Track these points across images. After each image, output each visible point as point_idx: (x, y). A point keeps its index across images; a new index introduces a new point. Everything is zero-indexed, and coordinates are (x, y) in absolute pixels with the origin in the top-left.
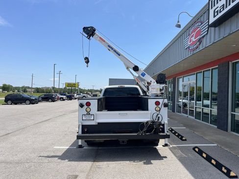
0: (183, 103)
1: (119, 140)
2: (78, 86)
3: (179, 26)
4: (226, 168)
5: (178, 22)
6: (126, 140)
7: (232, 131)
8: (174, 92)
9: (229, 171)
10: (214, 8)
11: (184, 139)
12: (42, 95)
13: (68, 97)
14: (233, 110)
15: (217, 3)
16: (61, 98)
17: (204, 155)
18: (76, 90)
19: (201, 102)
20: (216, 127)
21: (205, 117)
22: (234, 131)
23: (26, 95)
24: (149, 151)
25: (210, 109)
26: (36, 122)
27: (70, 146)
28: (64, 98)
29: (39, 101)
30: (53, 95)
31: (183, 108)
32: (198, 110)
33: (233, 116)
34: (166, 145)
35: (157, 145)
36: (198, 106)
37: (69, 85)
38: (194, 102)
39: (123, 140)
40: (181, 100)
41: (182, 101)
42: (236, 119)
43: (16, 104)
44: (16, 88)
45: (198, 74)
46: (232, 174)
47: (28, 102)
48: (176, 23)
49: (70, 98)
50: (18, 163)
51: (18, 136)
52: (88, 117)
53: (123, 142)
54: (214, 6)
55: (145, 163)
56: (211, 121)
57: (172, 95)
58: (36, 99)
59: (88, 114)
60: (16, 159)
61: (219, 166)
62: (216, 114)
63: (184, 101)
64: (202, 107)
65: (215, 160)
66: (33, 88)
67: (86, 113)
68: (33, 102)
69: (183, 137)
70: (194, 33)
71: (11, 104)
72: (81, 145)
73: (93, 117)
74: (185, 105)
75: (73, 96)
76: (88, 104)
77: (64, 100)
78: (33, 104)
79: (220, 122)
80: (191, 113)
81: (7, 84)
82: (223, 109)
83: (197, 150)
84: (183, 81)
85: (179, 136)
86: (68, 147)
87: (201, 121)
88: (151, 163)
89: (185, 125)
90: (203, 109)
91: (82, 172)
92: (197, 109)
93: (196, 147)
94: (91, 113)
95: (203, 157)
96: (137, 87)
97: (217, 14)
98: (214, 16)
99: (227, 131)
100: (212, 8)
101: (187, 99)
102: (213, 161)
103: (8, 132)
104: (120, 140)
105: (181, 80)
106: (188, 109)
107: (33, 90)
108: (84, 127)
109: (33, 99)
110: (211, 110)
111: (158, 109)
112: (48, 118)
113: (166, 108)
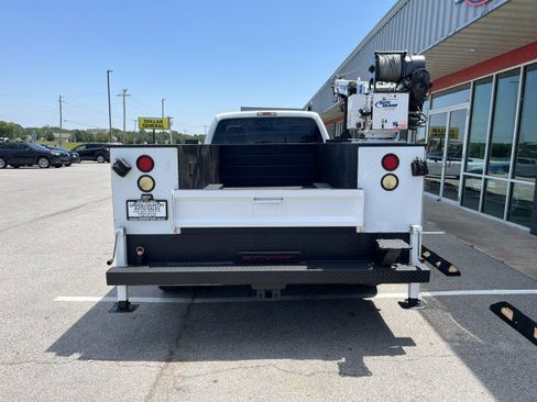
2: (169, 124)
6: (278, 287)
11: (452, 269)
12: (81, 145)
20: (529, 230)
23: (39, 145)
24: (353, 315)
26: (41, 215)
29: (73, 161)
34: (412, 303)
37: (147, 123)
43: (17, 167)
44: (29, 131)
47: (44, 162)
52: (146, 209)
53: (268, 293)
56: (508, 214)
58: (62, 155)
59: (148, 196)
66: (67, 131)
69: (450, 265)
71: (4, 167)
72: (127, 303)
73: (163, 209)
81: (8, 121)
83: (508, 313)
86: (98, 299)
87: (479, 213)
90: (486, 180)
92: (468, 181)
93: (505, 304)
94: (156, 194)
96: (315, 115)
106: (442, 181)
107: (68, 135)
108: (132, 241)
109: (55, 156)
110: (512, 184)
111: (390, 181)
112: (81, 201)
113: (421, 179)
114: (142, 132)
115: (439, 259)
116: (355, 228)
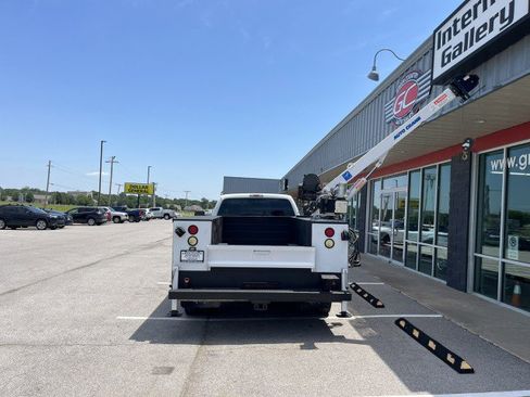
0: (382, 233)
1: (253, 302)
2: (154, 190)
3: (375, 77)
4: (454, 356)
5: (374, 69)
6: (266, 302)
7: (474, 290)
8: (362, 211)
9: (459, 360)
10: (443, 48)
11: (379, 303)
12: (73, 209)
13: (130, 214)
14: (478, 249)
15: (450, 38)
16: (115, 217)
17: (416, 334)
18: (147, 200)
19: (417, 232)
20: (445, 283)
21: (424, 262)
22: (479, 292)
24: (311, 326)
25: (434, 246)
27: (151, 316)
28: (122, 218)
29: (67, 223)
30: (97, 210)
31: (381, 244)
32: (412, 249)
33: (478, 261)
34: (343, 315)
35: (327, 315)
36: (411, 241)
37: (133, 188)
38: (404, 231)
39: (261, 302)
40: (377, 228)
41: (379, 228)
42: (484, 267)
43: (14, 228)
44: (9, 192)
45: (413, 175)
46: (465, 366)
47: (42, 224)
48: (370, 71)
49: (136, 217)
50: (49, 345)
51: (36, 295)
52: (192, 256)
53: (261, 306)
54: (444, 43)
55: (302, 348)
56: (435, 272)
57: (358, 216)
58: (59, 218)
59: (193, 249)
60: (42, 338)
61: (441, 352)
62: (446, 258)
63: (383, 229)
64: (418, 243)
65: (435, 342)
66: (50, 194)
67: (188, 247)
68: (52, 224)
69: (378, 300)
70: (406, 93)
71: (4, 229)
72: (176, 311)
73: (201, 256)
74: (386, 238)
75: (143, 213)
76: (193, 230)
77: (122, 222)
78: (53, 228)
79: (453, 273)
80: (398, 254)
82: (458, 247)
83: (402, 323)
84: (382, 188)
85: (369, 298)
86: (146, 318)
87: (416, 271)
88: (315, 348)
89: (383, 279)
90: (420, 246)
91: (181, 361)
92: (409, 246)
93: (402, 319)
94: (198, 247)
95: (414, 337)
96: (289, 197)
97: (449, 61)
98: (443, 65)
99: (466, 291)
100: (439, 47)
101: (390, 226)
102: (431, 344)
103: (12, 287)
104: (256, 302)
105: (378, 184)
106: (391, 246)
107: (48, 197)
108: (182, 274)
109: (53, 219)
111: (330, 243)
112: (94, 259)
113: (346, 242)
114: (122, 195)
115: (373, 297)
116: (310, 269)
